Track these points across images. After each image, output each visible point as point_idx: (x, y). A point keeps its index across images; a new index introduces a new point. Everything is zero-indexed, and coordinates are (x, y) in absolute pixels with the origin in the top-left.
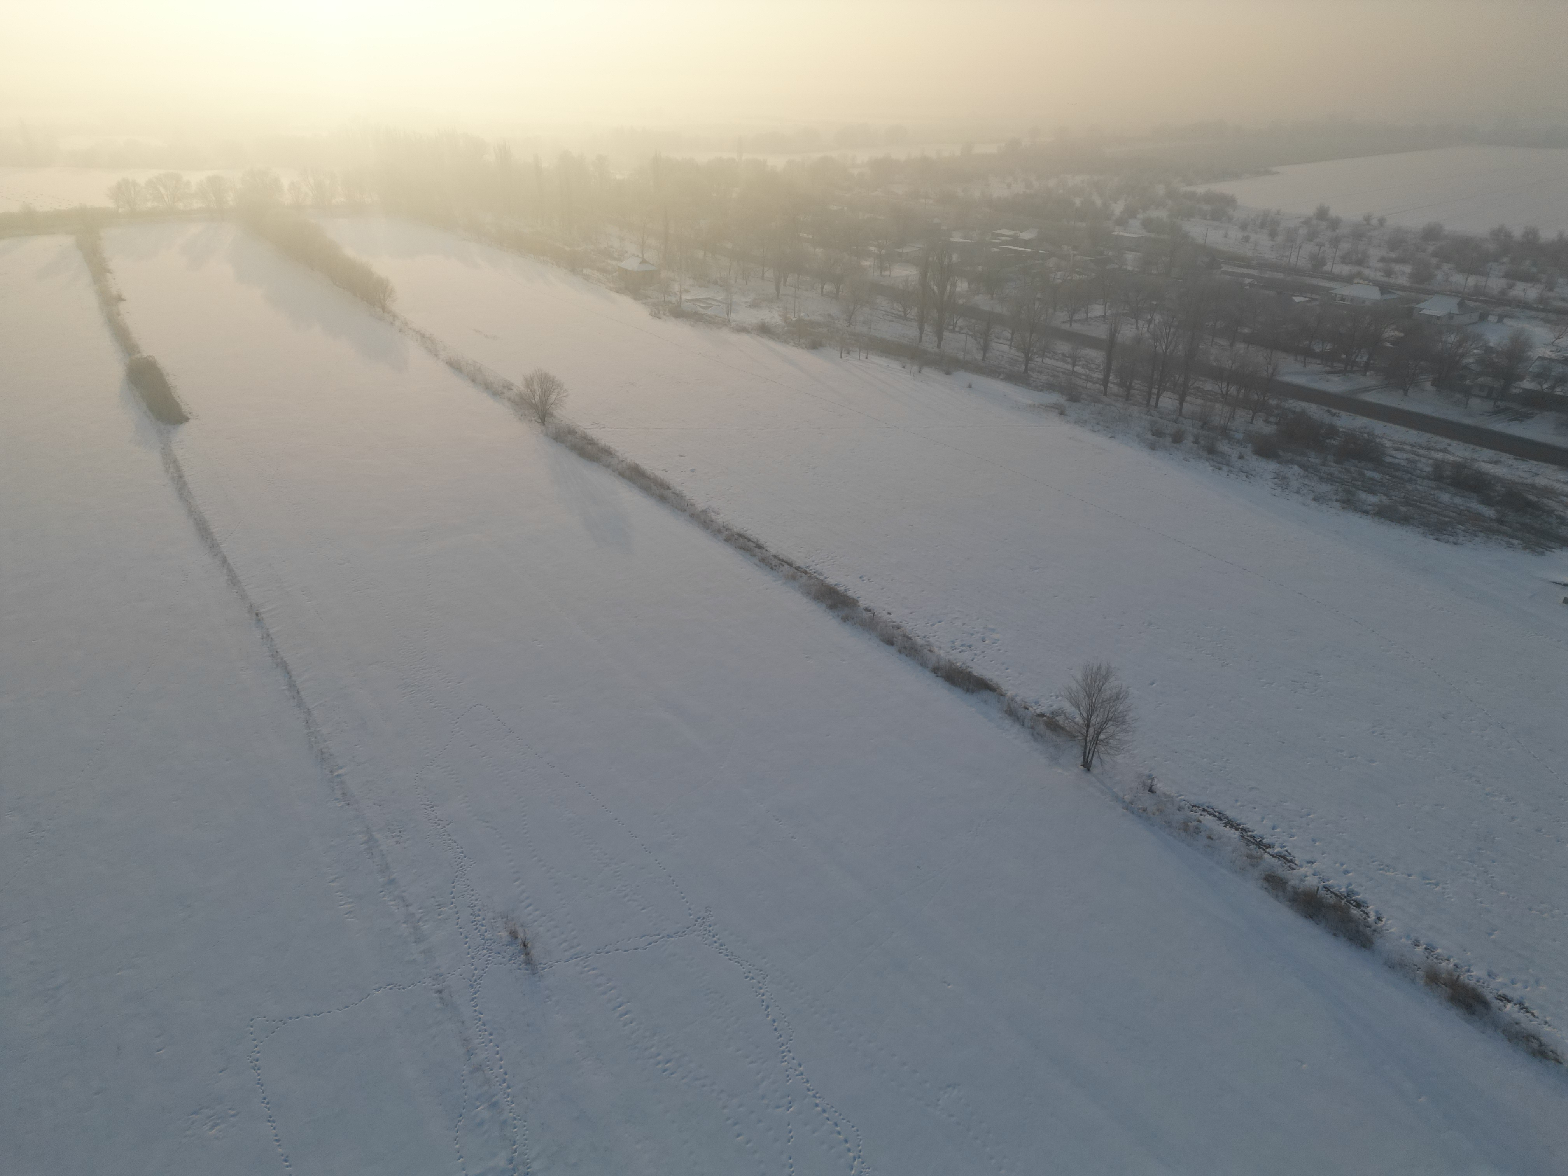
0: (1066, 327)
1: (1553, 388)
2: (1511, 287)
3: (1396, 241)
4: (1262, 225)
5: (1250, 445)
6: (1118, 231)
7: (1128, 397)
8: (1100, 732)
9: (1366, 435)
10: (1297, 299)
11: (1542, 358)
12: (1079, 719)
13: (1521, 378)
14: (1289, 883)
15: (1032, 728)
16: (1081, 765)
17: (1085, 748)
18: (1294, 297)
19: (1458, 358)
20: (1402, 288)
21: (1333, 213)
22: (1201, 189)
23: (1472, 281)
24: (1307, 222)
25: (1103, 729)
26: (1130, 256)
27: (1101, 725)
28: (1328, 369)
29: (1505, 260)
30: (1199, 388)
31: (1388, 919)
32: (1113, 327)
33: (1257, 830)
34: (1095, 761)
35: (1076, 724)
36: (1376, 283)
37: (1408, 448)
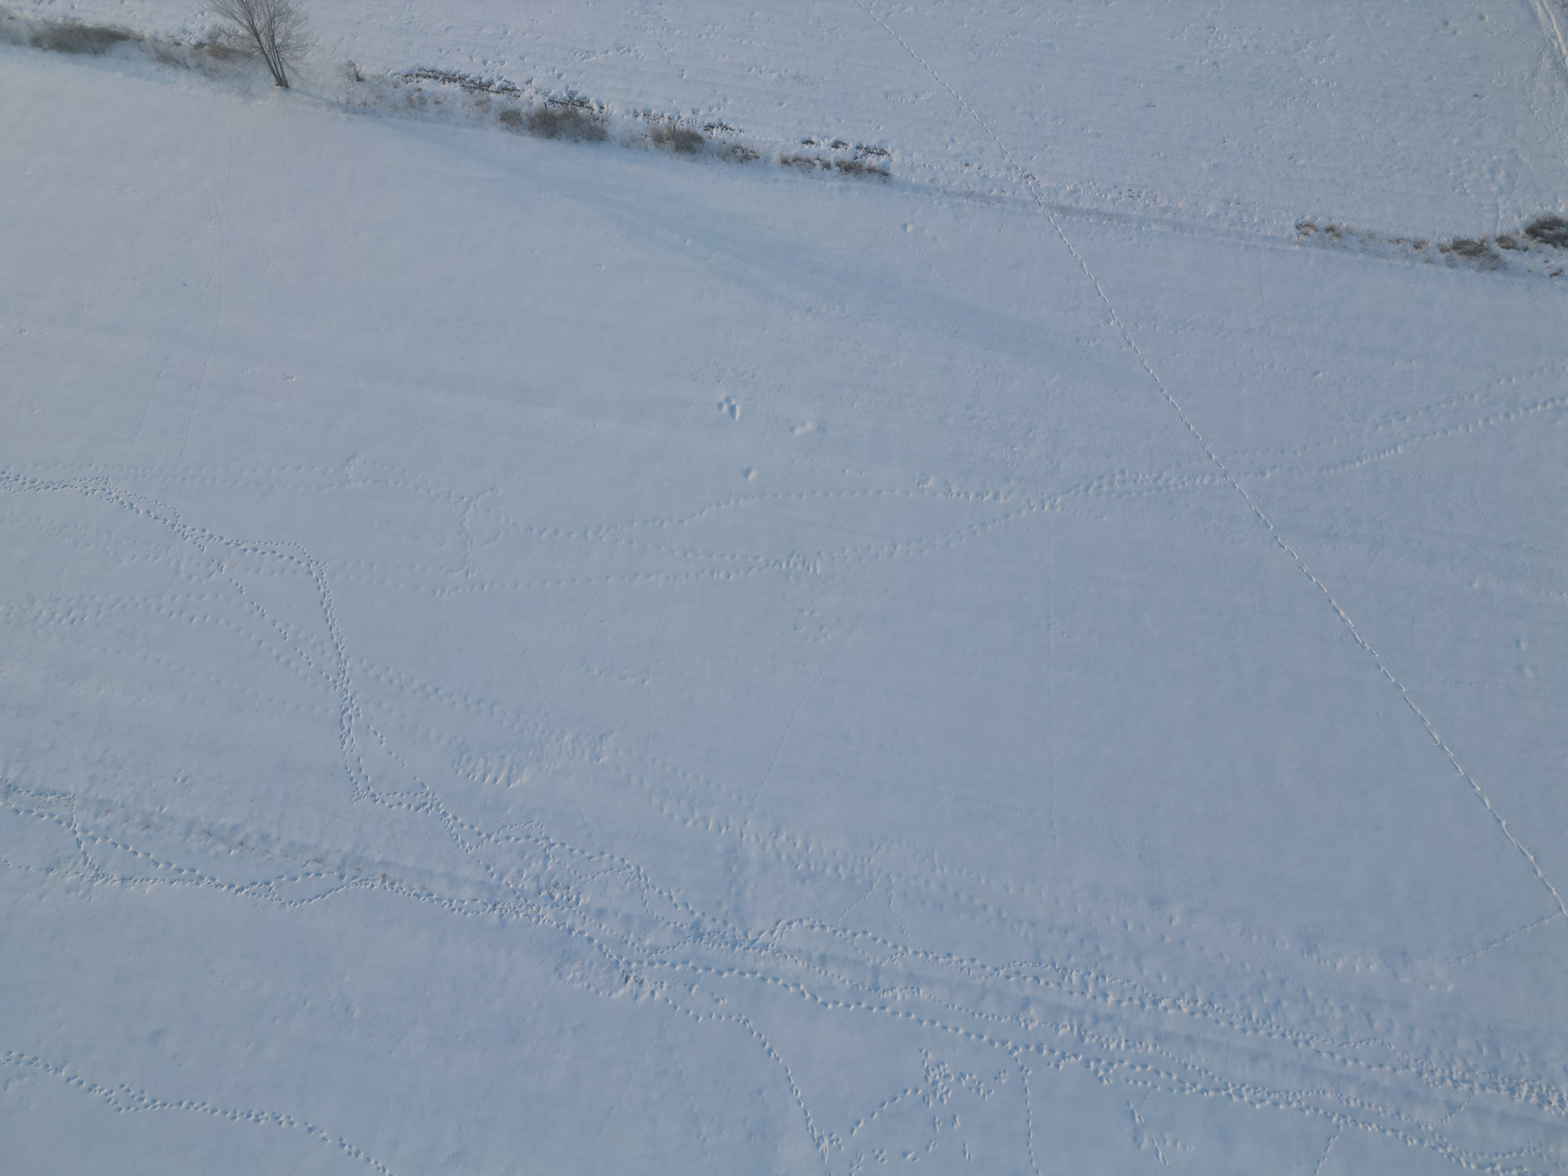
8: (273, 36)
12: (242, 31)
14: (521, 113)
15: (200, 66)
16: (277, 85)
17: (269, 63)
25: (273, 31)
27: (269, 27)
31: (608, 104)
33: (473, 71)
34: (288, 74)
35: (243, 38)
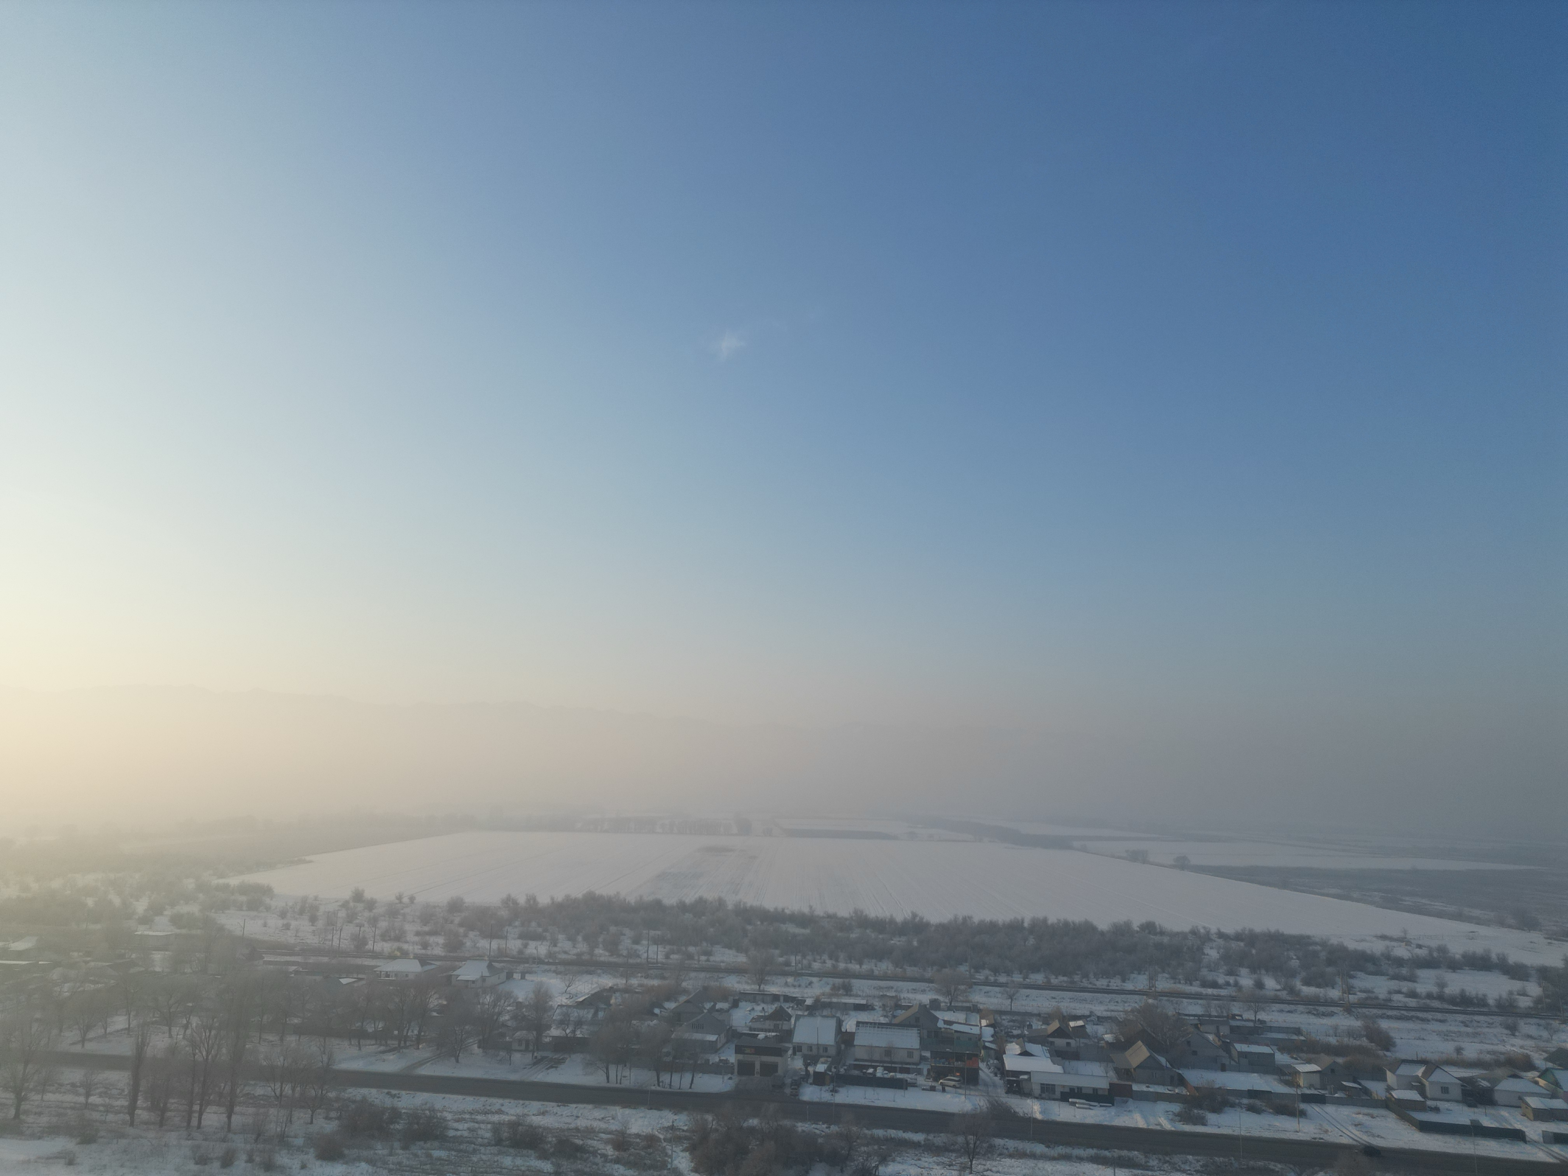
0: (78, 1049)
1: (574, 1032)
2: (526, 946)
3: (427, 916)
4: (302, 912)
5: (312, 1150)
6: (142, 930)
7: (162, 1123)
9: (427, 1112)
10: (344, 981)
11: (561, 1006)
13: (549, 1027)
18: (340, 980)
19: (495, 1017)
20: (438, 958)
21: (368, 895)
22: (234, 881)
23: (495, 944)
24: (345, 905)
26: (157, 956)
28: (382, 1048)
29: (517, 923)
30: (248, 1094)
32: (140, 1039)
36: (416, 957)
37: (467, 1116)
